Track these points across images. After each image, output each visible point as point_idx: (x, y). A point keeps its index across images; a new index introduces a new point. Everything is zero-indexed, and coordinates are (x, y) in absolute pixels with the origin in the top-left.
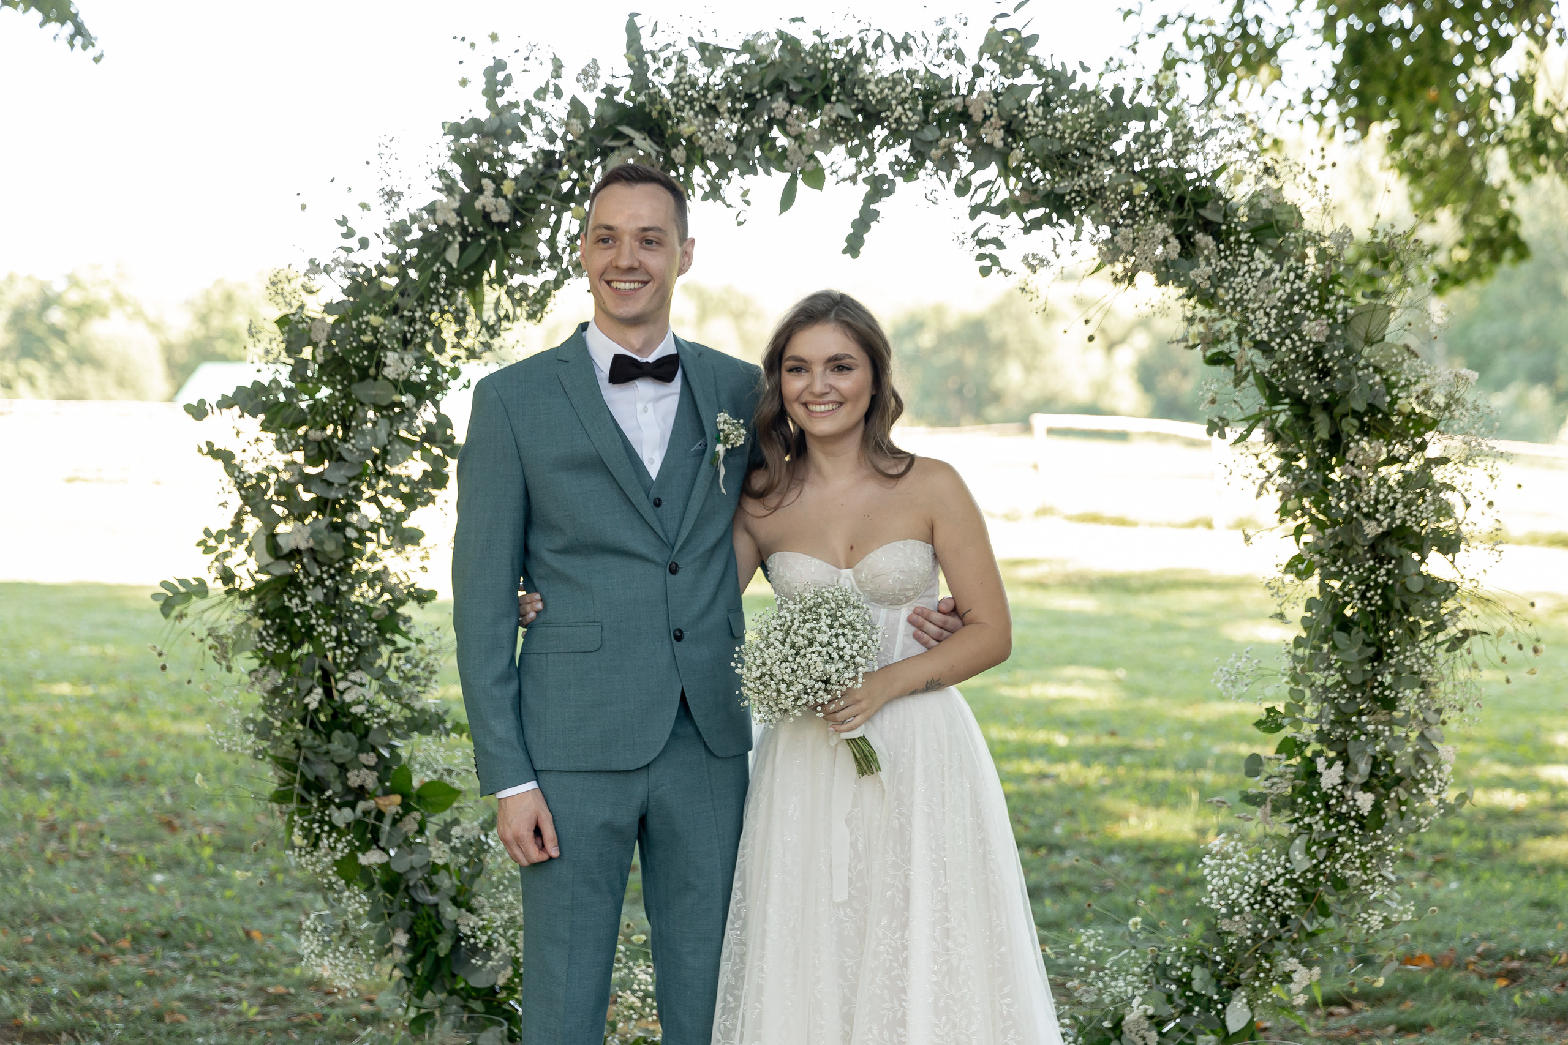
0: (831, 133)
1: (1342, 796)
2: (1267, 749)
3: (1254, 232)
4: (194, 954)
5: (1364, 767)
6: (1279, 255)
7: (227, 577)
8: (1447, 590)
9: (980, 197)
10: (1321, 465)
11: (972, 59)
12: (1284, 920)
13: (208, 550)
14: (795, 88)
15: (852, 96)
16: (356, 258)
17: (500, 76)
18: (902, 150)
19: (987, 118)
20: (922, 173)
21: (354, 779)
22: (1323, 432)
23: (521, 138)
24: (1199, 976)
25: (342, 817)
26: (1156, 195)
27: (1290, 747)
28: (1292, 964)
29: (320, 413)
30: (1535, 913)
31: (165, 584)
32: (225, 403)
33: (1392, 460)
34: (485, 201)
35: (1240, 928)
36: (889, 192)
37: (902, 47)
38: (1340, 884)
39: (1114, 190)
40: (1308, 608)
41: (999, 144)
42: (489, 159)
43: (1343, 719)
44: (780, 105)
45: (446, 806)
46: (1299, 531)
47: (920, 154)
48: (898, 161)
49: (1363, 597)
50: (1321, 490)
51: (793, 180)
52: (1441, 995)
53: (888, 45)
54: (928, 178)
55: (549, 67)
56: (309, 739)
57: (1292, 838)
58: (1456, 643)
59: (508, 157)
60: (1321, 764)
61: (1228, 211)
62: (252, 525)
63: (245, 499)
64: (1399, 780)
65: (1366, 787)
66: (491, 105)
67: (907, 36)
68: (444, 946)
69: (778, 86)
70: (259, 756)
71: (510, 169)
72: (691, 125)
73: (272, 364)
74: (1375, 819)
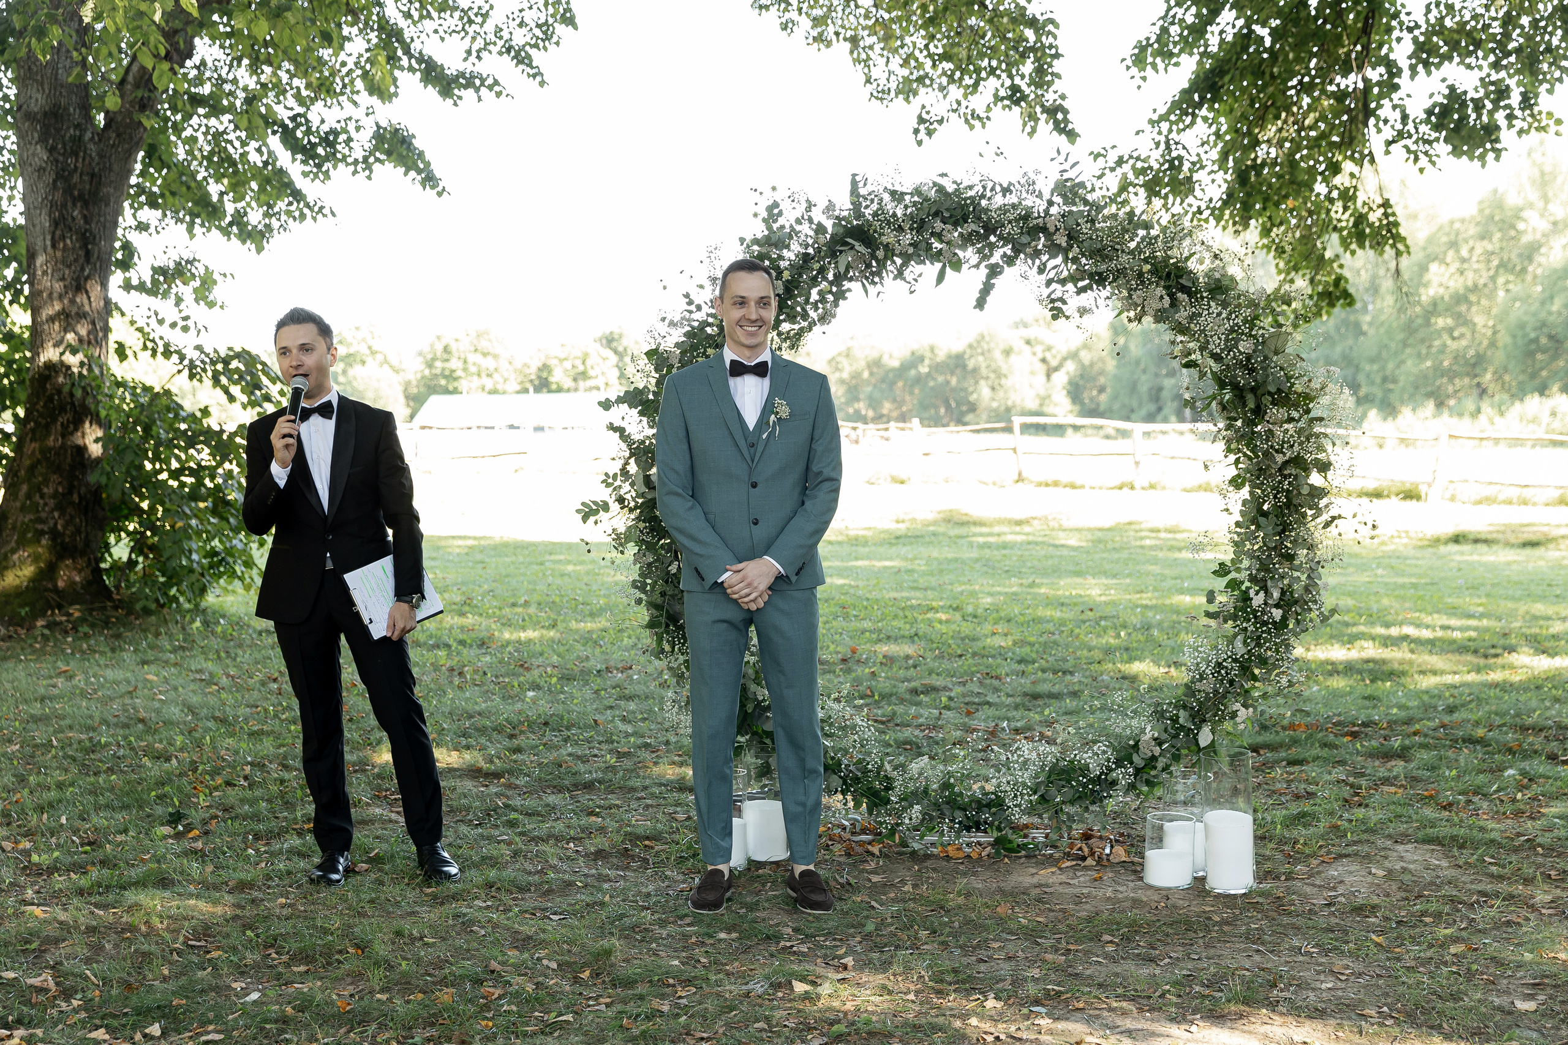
0: (967, 240)
1: (1264, 613)
2: (1221, 583)
3: (1211, 291)
4: (566, 733)
5: (1276, 595)
6: (1225, 304)
7: (621, 500)
8: (1323, 492)
9: (1052, 274)
10: (1251, 423)
11: (1047, 196)
12: (1231, 682)
13: (608, 485)
14: (946, 215)
15: (979, 219)
16: (693, 316)
17: (776, 211)
18: (1008, 249)
19: (1057, 230)
20: (1018, 262)
22: (1251, 404)
23: (788, 247)
24: (1183, 715)
26: (1155, 271)
27: (1233, 585)
28: (1237, 705)
30: (1367, 702)
31: (583, 504)
32: (620, 400)
33: (1291, 420)
35: (1207, 686)
36: (1001, 273)
37: (1006, 191)
38: (1263, 662)
39: (1132, 269)
40: (1244, 504)
41: (1064, 244)
42: (770, 258)
43: (1264, 567)
44: (938, 225)
46: (1237, 462)
47: (1017, 251)
48: (1005, 254)
49: (1275, 497)
50: (1249, 438)
51: (944, 267)
52: (1312, 745)
53: (998, 189)
54: (1022, 265)
55: (804, 205)
56: (670, 591)
57: (1235, 636)
58: (1327, 525)
59: (781, 258)
60: (1252, 593)
61: (1195, 281)
62: (633, 468)
63: (632, 455)
64: (1296, 602)
65: (1277, 606)
66: (770, 228)
67: (1010, 184)
68: (750, 708)
69: (936, 214)
70: (639, 602)
71: (783, 264)
72: (889, 238)
73: (645, 378)
74: (1283, 624)
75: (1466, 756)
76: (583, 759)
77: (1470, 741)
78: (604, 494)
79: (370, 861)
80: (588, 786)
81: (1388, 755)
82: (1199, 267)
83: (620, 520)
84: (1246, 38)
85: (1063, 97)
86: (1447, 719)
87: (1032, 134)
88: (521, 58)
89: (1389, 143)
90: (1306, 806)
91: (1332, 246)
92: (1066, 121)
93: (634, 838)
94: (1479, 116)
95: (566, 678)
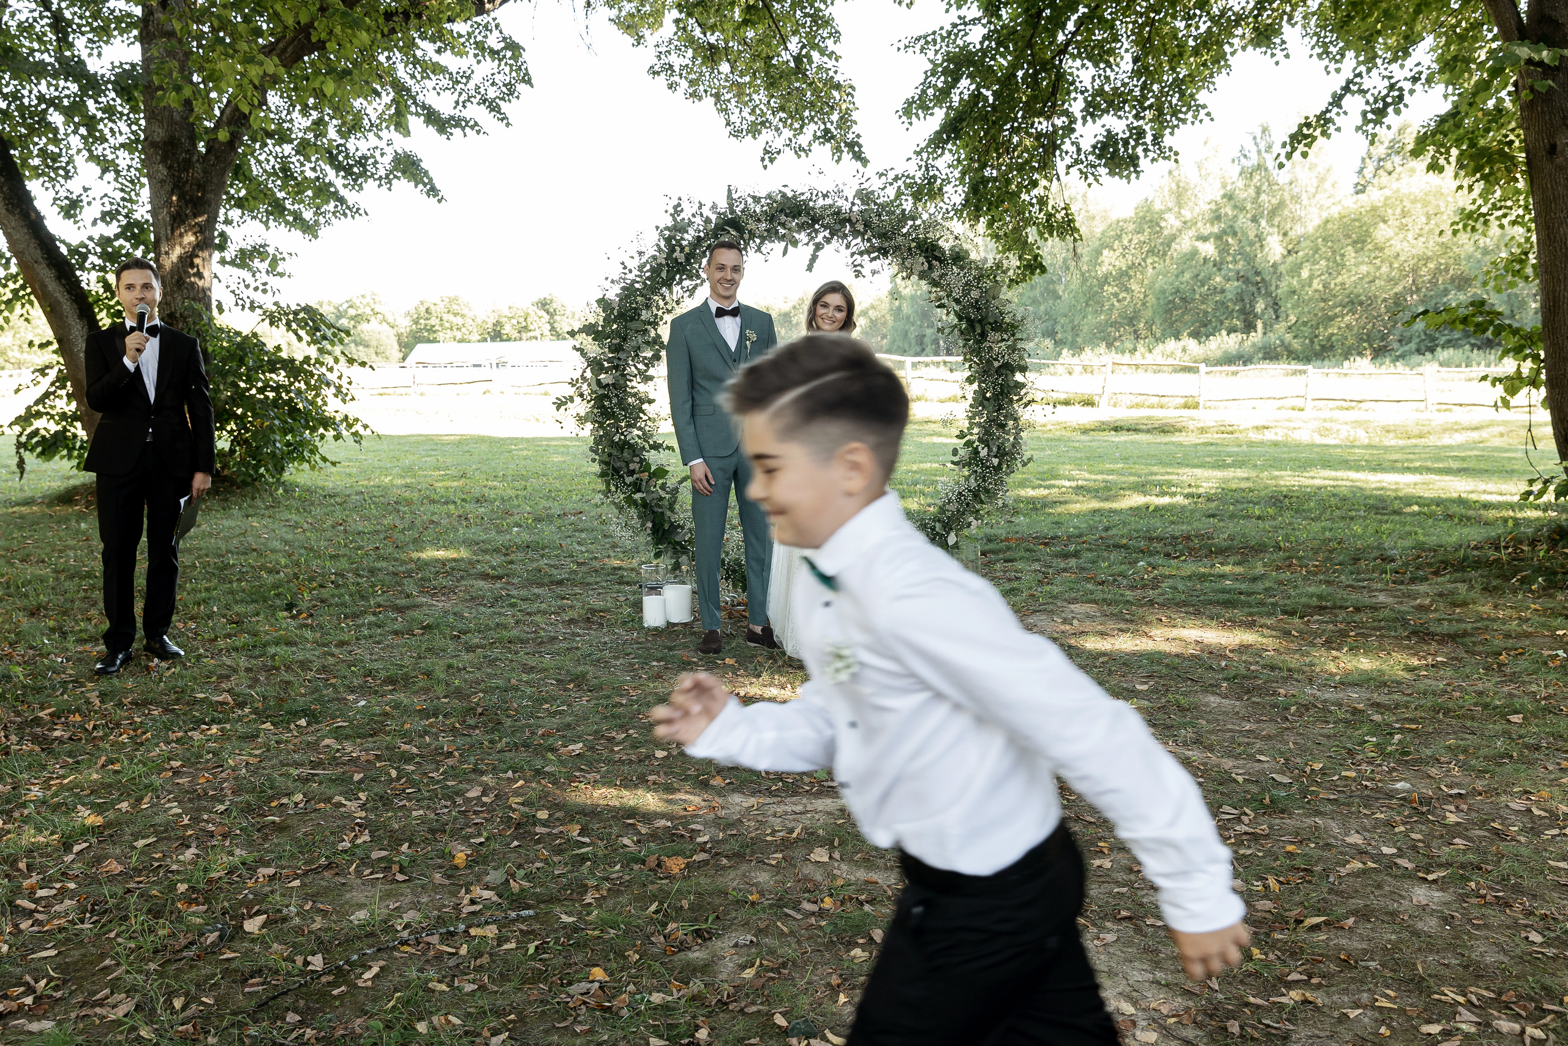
0: (801, 227)
1: (987, 460)
2: (961, 443)
3: (953, 259)
4: (541, 552)
5: (995, 450)
6: (962, 268)
7: (581, 395)
8: (1023, 385)
9: (854, 249)
10: (978, 342)
11: (850, 199)
12: (968, 505)
13: (573, 386)
14: (788, 211)
15: (809, 214)
16: (627, 277)
17: (679, 209)
18: (827, 233)
19: (858, 221)
20: (833, 241)
21: (632, 466)
22: (979, 331)
23: (687, 232)
24: (938, 526)
25: (629, 480)
26: (918, 247)
27: (969, 444)
28: (971, 519)
29: (616, 334)
30: (1053, 526)
31: (557, 398)
32: (580, 331)
33: (1003, 340)
34: (677, 254)
35: (953, 507)
36: (822, 248)
37: (825, 196)
38: (987, 491)
39: (904, 246)
40: (975, 394)
41: (862, 230)
42: (676, 239)
43: (987, 432)
44: (783, 218)
45: (662, 477)
46: (970, 367)
47: (832, 234)
48: (825, 236)
49: (994, 388)
50: (977, 352)
51: (787, 245)
52: (1020, 550)
53: (820, 195)
54: (835, 243)
55: (698, 205)
56: (615, 452)
57: (970, 476)
58: (1026, 406)
59: (683, 239)
60: (980, 449)
61: (943, 253)
62: (589, 374)
63: (588, 366)
64: (1007, 454)
65: (995, 457)
66: (675, 220)
67: (828, 192)
68: (666, 526)
69: (781, 211)
70: (594, 460)
71: (684, 243)
72: (752, 226)
73: (596, 316)
74: (998, 468)
75: (1114, 555)
76: (556, 567)
77: (1118, 546)
78: (570, 391)
79: (423, 628)
80: (560, 583)
81: (1066, 556)
82: (946, 245)
83: (581, 407)
84: (976, 97)
85: (858, 136)
86: (1104, 534)
87: (838, 161)
88: (493, 107)
89: (1069, 167)
90: (1015, 584)
91: (1032, 234)
92: (861, 152)
93: (593, 611)
94: (1126, 150)
95: (538, 520)
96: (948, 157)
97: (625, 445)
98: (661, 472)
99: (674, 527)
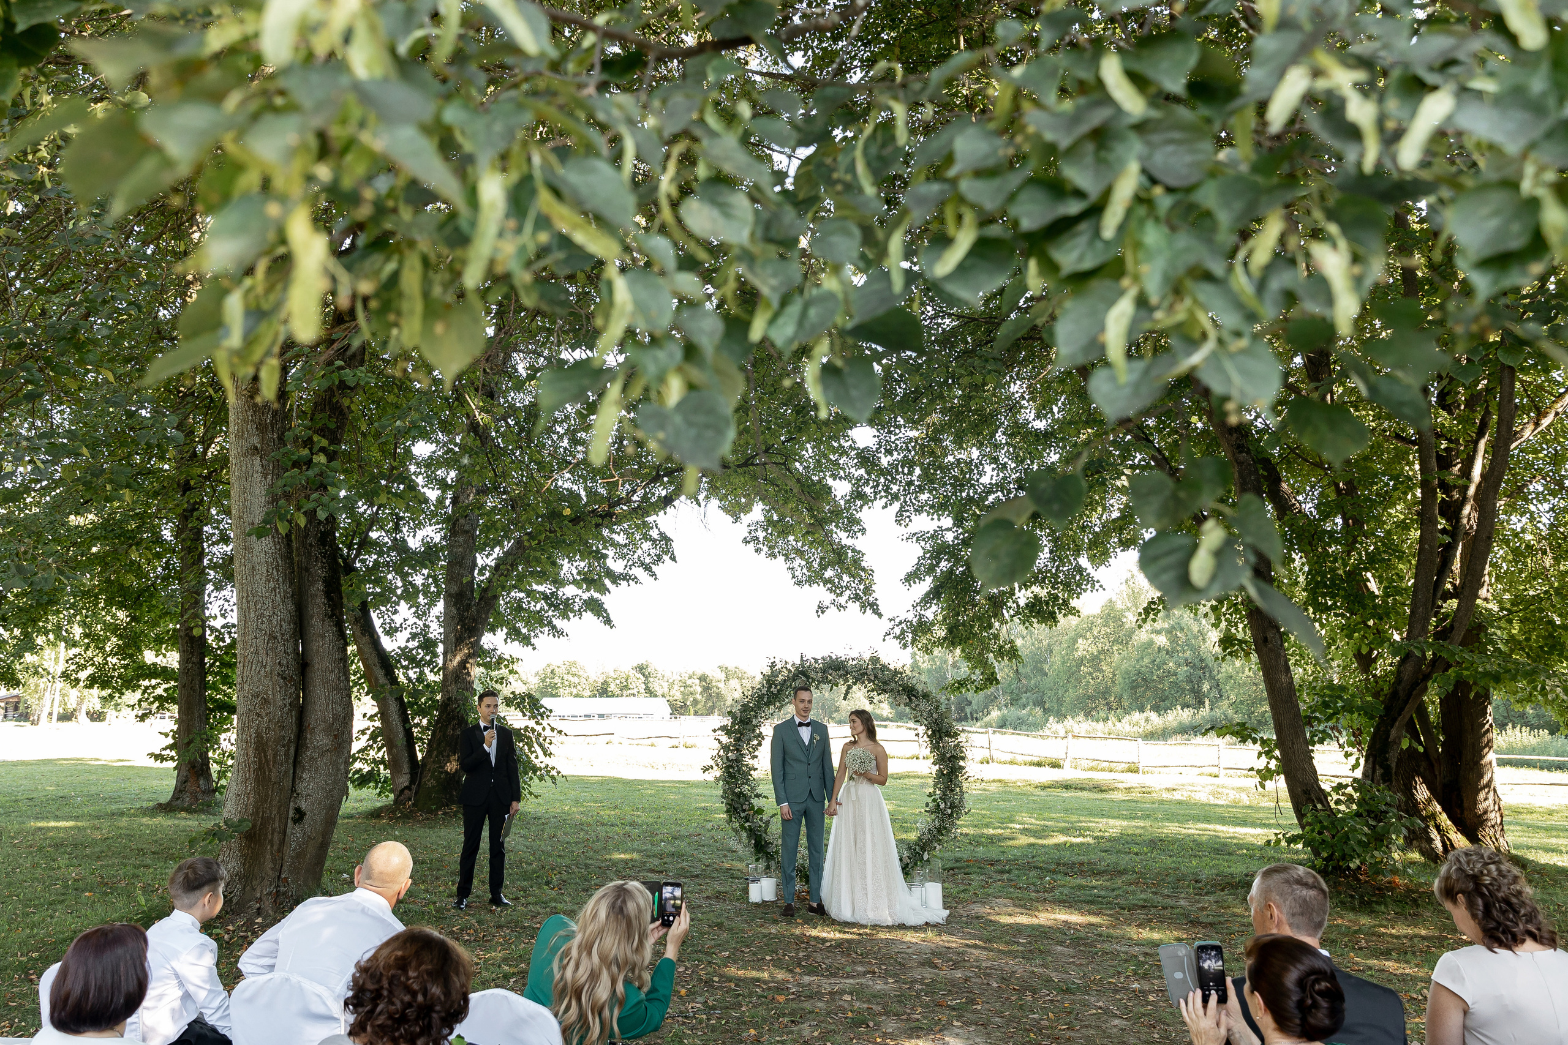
0: (840, 676)
1: (945, 811)
2: (930, 800)
3: (923, 696)
5: (949, 804)
6: (927, 701)
7: (717, 765)
8: (964, 768)
9: (869, 689)
10: (938, 743)
11: (867, 662)
12: (934, 836)
13: (713, 760)
14: (833, 667)
15: (844, 669)
16: (745, 700)
17: (775, 665)
18: (854, 680)
19: (871, 674)
20: (858, 684)
21: (744, 807)
22: (938, 736)
23: (778, 677)
24: (917, 847)
25: (742, 815)
26: (903, 689)
27: (934, 800)
28: (936, 845)
29: (738, 731)
31: (704, 766)
32: (719, 730)
33: (952, 742)
34: (772, 689)
35: (926, 837)
36: (851, 688)
37: (853, 659)
38: (945, 829)
39: (895, 688)
40: (937, 772)
41: (873, 679)
42: (772, 681)
43: (944, 794)
44: (829, 671)
45: (761, 814)
46: (934, 756)
47: (857, 681)
48: (853, 682)
49: (947, 769)
50: (938, 748)
51: (833, 686)
53: (850, 659)
54: (859, 686)
55: (785, 663)
56: (735, 799)
57: (935, 819)
58: (966, 780)
59: (776, 681)
60: (940, 804)
61: (918, 692)
62: (721, 753)
63: (722, 749)
64: (956, 807)
65: (949, 809)
66: (772, 670)
67: (854, 657)
68: (763, 843)
69: (829, 667)
71: (777, 683)
72: (813, 676)
74: (951, 815)
75: (1033, 873)
78: (712, 763)
81: (1002, 872)
82: (919, 687)
83: (717, 773)
85: (876, 600)
87: (864, 614)
88: (647, 568)
89: (1012, 617)
91: (990, 658)
92: (878, 609)
93: (720, 892)
94: (1048, 608)
95: (674, 838)
96: (934, 608)
97: (741, 794)
98: (760, 811)
99: (768, 844)
